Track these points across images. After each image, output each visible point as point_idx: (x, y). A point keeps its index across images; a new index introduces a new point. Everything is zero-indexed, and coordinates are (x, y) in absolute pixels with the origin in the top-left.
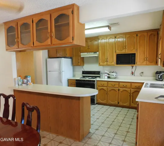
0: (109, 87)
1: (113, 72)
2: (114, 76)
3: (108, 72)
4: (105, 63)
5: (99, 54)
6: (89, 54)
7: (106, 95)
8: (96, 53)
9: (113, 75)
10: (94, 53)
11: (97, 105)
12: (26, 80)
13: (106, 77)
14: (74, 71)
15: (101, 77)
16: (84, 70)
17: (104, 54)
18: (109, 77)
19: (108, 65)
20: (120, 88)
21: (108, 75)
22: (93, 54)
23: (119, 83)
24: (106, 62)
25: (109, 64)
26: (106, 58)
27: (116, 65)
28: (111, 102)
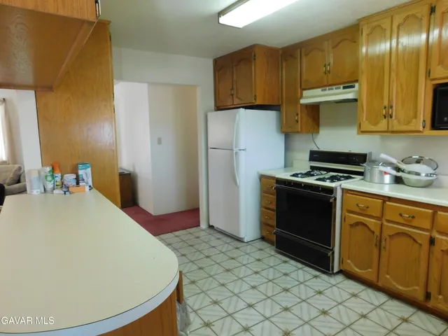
0: (388, 221)
1: (418, 162)
2: (423, 177)
3: (394, 161)
4: (383, 125)
5: (360, 92)
6: (327, 92)
7: (376, 251)
8: (353, 87)
9: (418, 174)
10: (344, 88)
11: (340, 278)
12: (74, 176)
13: (387, 179)
14: (287, 148)
15: (368, 176)
16: (315, 149)
17: (377, 88)
18: (398, 180)
19: (393, 132)
20: (441, 233)
21: (394, 173)
22: (341, 90)
23: (434, 214)
24: (385, 121)
25: (395, 129)
26: (386, 103)
27: (429, 132)
28: (395, 284)
